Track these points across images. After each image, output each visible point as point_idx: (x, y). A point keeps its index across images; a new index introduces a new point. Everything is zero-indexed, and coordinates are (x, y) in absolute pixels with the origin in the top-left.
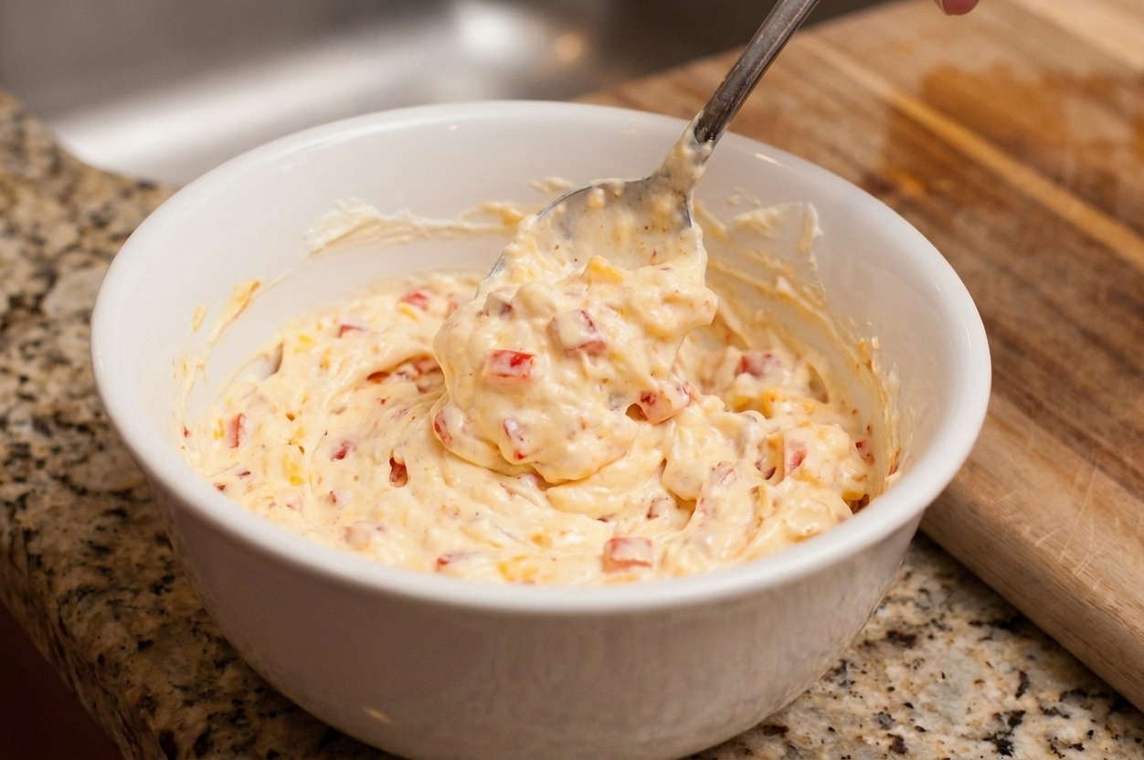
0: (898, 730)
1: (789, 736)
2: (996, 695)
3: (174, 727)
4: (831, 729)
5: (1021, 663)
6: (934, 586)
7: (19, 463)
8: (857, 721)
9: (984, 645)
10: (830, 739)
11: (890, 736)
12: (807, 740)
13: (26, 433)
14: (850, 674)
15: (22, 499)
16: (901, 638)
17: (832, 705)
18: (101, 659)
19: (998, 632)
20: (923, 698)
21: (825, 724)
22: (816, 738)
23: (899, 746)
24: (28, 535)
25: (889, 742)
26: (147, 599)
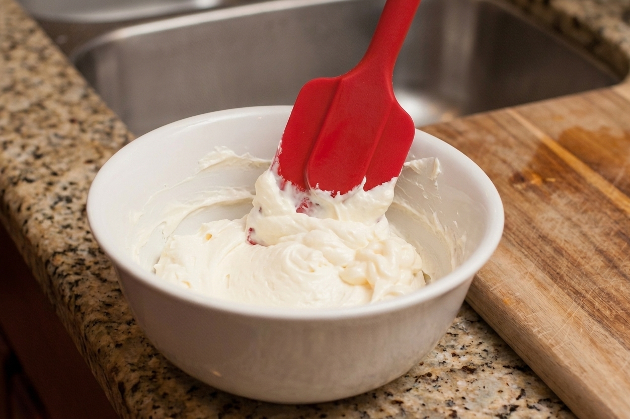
0: (455, 408)
1: (403, 405)
2: (507, 398)
3: (125, 381)
4: (424, 405)
5: (523, 385)
6: (491, 349)
7: (78, 266)
8: (437, 402)
9: (507, 376)
10: (421, 408)
11: (451, 410)
12: (411, 407)
13: (85, 255)
14: (440, 383)
15: (77, 282)
16: (469, 370)
17: (427, 394)
18: (99, 350)
19: (517, 372)
20: (471, 396)
21: (422, 402)
22: (415, 408)
23: (454, 414)
24: (77, 296)
25: (451, 412)
26: (124, 327)
